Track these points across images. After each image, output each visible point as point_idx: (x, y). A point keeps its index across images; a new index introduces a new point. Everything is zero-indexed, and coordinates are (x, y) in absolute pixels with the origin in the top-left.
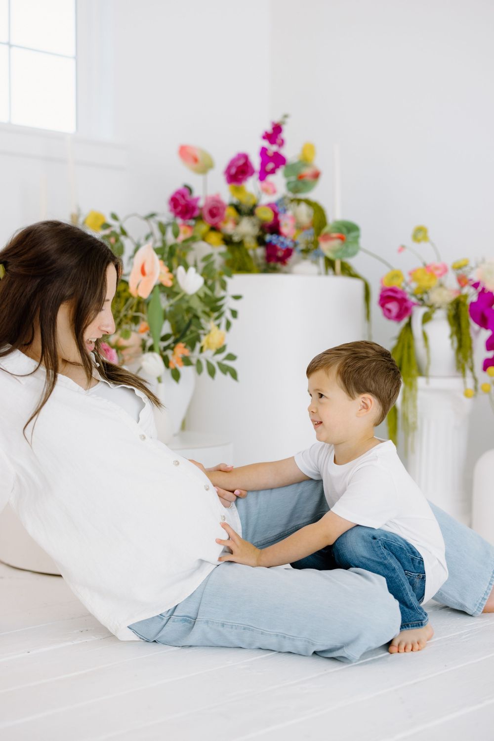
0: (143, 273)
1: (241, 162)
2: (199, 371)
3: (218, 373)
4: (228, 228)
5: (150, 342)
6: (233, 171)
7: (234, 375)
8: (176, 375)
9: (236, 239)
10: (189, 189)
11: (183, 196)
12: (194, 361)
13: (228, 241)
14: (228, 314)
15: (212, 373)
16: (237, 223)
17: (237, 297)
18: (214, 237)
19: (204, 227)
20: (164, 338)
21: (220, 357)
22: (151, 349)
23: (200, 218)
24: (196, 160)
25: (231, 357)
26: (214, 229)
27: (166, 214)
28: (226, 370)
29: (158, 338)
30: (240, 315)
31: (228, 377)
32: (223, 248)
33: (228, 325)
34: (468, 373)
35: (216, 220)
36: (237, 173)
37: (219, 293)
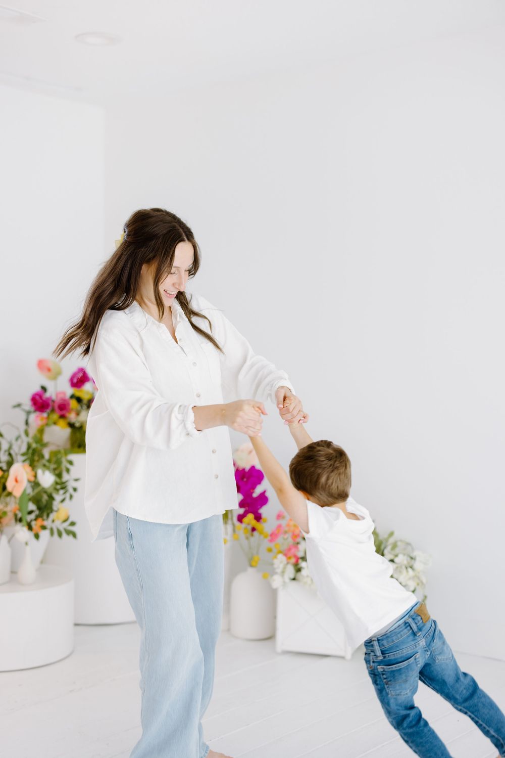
0: (16, 481)
1: (80, 375)
2: (52, 533)
3: (64, 535)
4: (72, 417)
5: (19, 515)
6: (75, 380)
7: (74, 535)
8: (37, 536)
9: (77, 425)
10: (44, 389)
11: (41, 397)
12: (49, 527)
13: (71, 425)
14: (71, 491)
15: (60, 535)
16: (78, 414)
17: (76, 480)
18: (62, 422)
19: (55, 416)
20: (30, 512)
21: (66, 525)
22: (20, 520)
23: (53, 410)
24: (49, 370)
25: (73, 524)
26: (62, 417)
27: (28, 405)
28: (69, 532)
29: (25, 513)
30: (79, 490)
31: (71, 537)
32: (68, 431)
33: (71, 497)
34: (230, 522)
35: (63, 412)
36: (77, 382)
37: (65, 477)
